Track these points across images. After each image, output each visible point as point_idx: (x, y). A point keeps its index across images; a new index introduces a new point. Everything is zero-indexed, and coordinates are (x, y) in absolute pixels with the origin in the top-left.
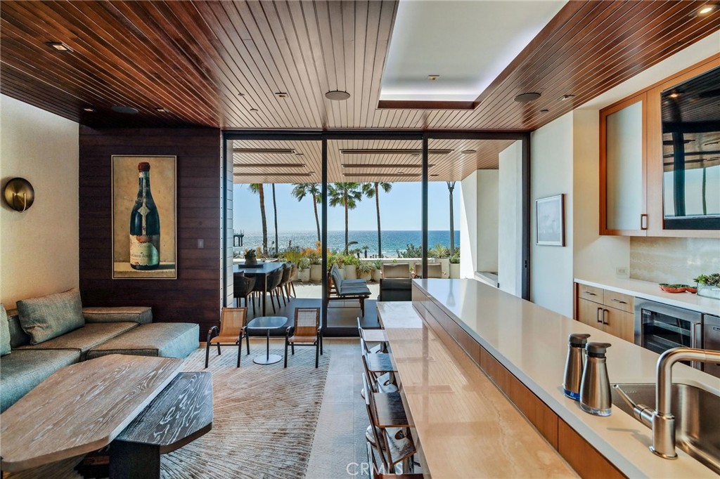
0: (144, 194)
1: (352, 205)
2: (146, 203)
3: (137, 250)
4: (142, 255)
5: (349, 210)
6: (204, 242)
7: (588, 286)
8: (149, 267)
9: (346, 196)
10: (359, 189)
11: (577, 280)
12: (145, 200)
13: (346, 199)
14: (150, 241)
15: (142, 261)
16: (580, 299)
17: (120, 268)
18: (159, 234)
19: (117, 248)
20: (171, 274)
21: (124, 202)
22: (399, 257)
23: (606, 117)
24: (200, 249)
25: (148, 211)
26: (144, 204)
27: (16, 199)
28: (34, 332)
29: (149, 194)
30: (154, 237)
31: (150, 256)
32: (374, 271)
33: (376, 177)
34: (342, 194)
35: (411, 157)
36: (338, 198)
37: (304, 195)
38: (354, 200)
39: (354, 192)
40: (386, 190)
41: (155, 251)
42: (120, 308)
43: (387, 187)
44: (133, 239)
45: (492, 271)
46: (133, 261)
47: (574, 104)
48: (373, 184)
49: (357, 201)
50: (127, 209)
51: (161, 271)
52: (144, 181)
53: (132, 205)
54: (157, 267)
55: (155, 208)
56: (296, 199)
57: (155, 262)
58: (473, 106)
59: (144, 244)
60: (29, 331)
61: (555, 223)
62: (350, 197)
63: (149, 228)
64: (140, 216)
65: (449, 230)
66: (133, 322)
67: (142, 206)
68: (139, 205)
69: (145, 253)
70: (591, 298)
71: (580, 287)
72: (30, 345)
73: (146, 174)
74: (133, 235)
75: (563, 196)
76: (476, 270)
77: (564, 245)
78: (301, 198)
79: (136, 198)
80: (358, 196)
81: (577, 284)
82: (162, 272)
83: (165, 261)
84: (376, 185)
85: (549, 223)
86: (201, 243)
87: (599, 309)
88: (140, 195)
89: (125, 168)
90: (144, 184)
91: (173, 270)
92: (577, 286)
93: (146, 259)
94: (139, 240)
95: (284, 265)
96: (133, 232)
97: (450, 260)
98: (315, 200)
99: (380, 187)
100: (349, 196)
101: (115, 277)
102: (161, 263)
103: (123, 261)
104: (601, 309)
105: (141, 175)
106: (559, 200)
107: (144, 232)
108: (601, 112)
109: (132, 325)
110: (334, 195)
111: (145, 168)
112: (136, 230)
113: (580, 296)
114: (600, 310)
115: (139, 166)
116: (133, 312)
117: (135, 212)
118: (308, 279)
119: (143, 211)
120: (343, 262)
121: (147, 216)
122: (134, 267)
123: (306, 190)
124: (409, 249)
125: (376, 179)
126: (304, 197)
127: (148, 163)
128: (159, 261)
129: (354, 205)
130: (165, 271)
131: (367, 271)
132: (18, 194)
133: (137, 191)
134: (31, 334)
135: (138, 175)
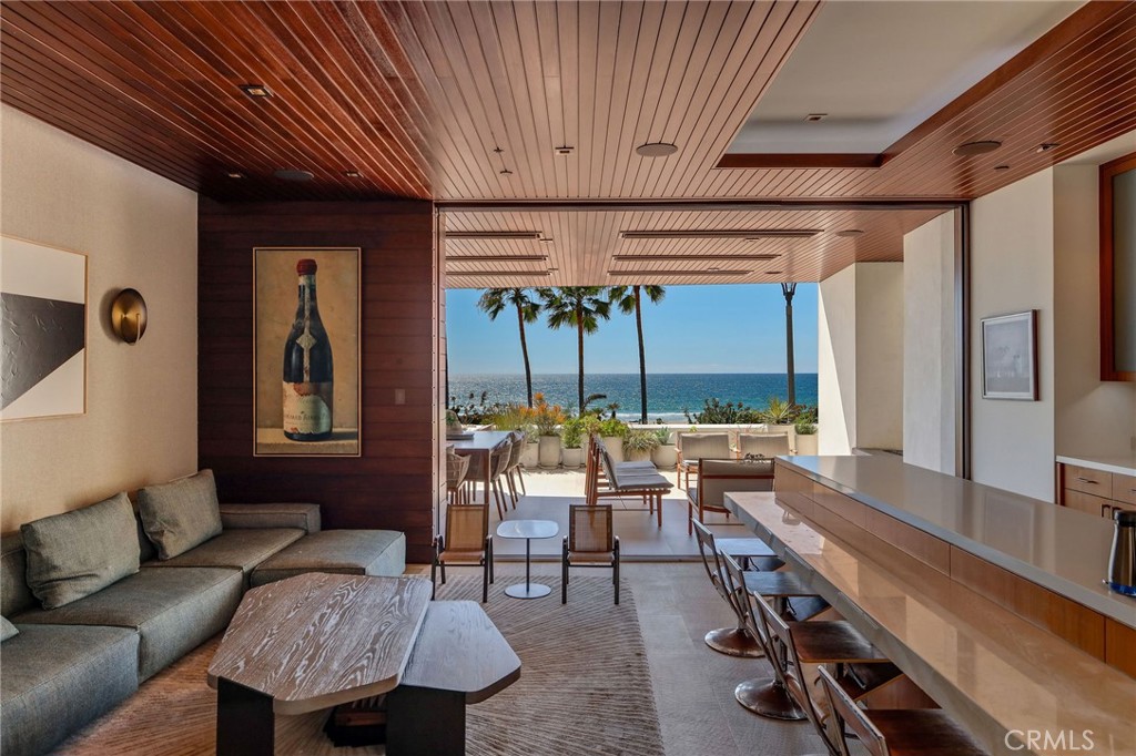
0: (307, 313)
1: (591, 326)
2: (310, 328)
3: (295, 407)
4: (302, 416)
5: (585, 335)
6: (406, 394)
7: (1082, 468)
8: (316, 435)
9: (580, 309)
10: (603, 297)
11: (1061, 459)
12: (308, 323)
13: (579, 315)
14: (316, 391)
15: (303, 427)
16: (1067, 491)
17: (268, 438)
18: (332, 380)
19: (262, 404)
20: (351, 447)
21: (274, 325)
22: (691, 423)
23: (1113, 178)
24: (398, 406)
25: (314, 341)
26: (306, 330)
27: (125, 321)
28: (164, 540)
29: (314, 313)
30: (324, 385)
31: (316, 418)
32: (656, 447)
33: (637, 277)
34: (572, 304)
35: (743, 243)
36: (564, 313)
37: (500, 307)
38: (594, 316)
39: (596, 302)
40: (654, 298)
41: (324, 410)
42: (271, 505)
43: (656, 292)
44: (289, 388)
45: (887, 447)
46: (288, 427)
47: (1055, 158)
48: (630, 289)
49: (599, 320)
50: (278, 337)
51: (335, 442)
52: (307, 291)
53: (287, 331)
54: (328, 436)
55: (325, 335)
56: (486, 315)
57: (324, 428)
58: (877, 161)
59: (306, 398)
60: (157, 538)
61: (1020, 361)
62: (588, 311)
63: (314, 370)
64: (301, 351)
65: (786, 372)
66: (296, 527)
67: (303, 332)
68: (298, 331)
69: (308, 412)
70: (1089, 488)
71: (1068, 470)
72: (159, 560)
73: (310, 279)
74: (288, 381)
75: (1036, 314)
76: (854, 445)
77: (1037, 397)
78: (495, 312)
79: (293, 321)
80: (603, 309)
81: (1063, 465)
82: (337, 445)
83: (341, 427)
84: (637, 289)
85: (1007, 360)
86: (400, 397)
87: (1104, 506)
88: (300, 314)
89: (276, 270)
90: (307, 295)
91: (355, 442)
92: (1062, 469)
93: (310, 422)
94: (298, 390)
95: (512, 436)
96: (288, 377)
97: (796, 427)
98: (520, 316)
99: (642, 292)
100: (585, 309)
101: (258, 453)
102: (334, 430)
103: (272, 427)
104: (1109, 507)
105: (302, 281)
106: (1027, 321)
107: (306, 378)
108: (1103, 168)
109: (297, 535)
110: (558, 308)
111: (308, 268)
112: (292, 374)
113: (1067, 485)
114: (1106, 509)
115: (298, 266)
116: (294, 511)
117: (291, 345)
118: (535, 462)
119: (305, 341)
120: (600, 431)
121: (311, 350)
122: (289, 436)
123: (505, 297)
124: (708, 408)
125: (636, 280)
126: (500, 312)
127: (313, 261)
128: (331, 427)
129: (595, 326)
130: (341, 442)
131: (643, 449)
132: (128, 316)
133: (294, 307)
134: (160, 543)
135: (298, 281)
